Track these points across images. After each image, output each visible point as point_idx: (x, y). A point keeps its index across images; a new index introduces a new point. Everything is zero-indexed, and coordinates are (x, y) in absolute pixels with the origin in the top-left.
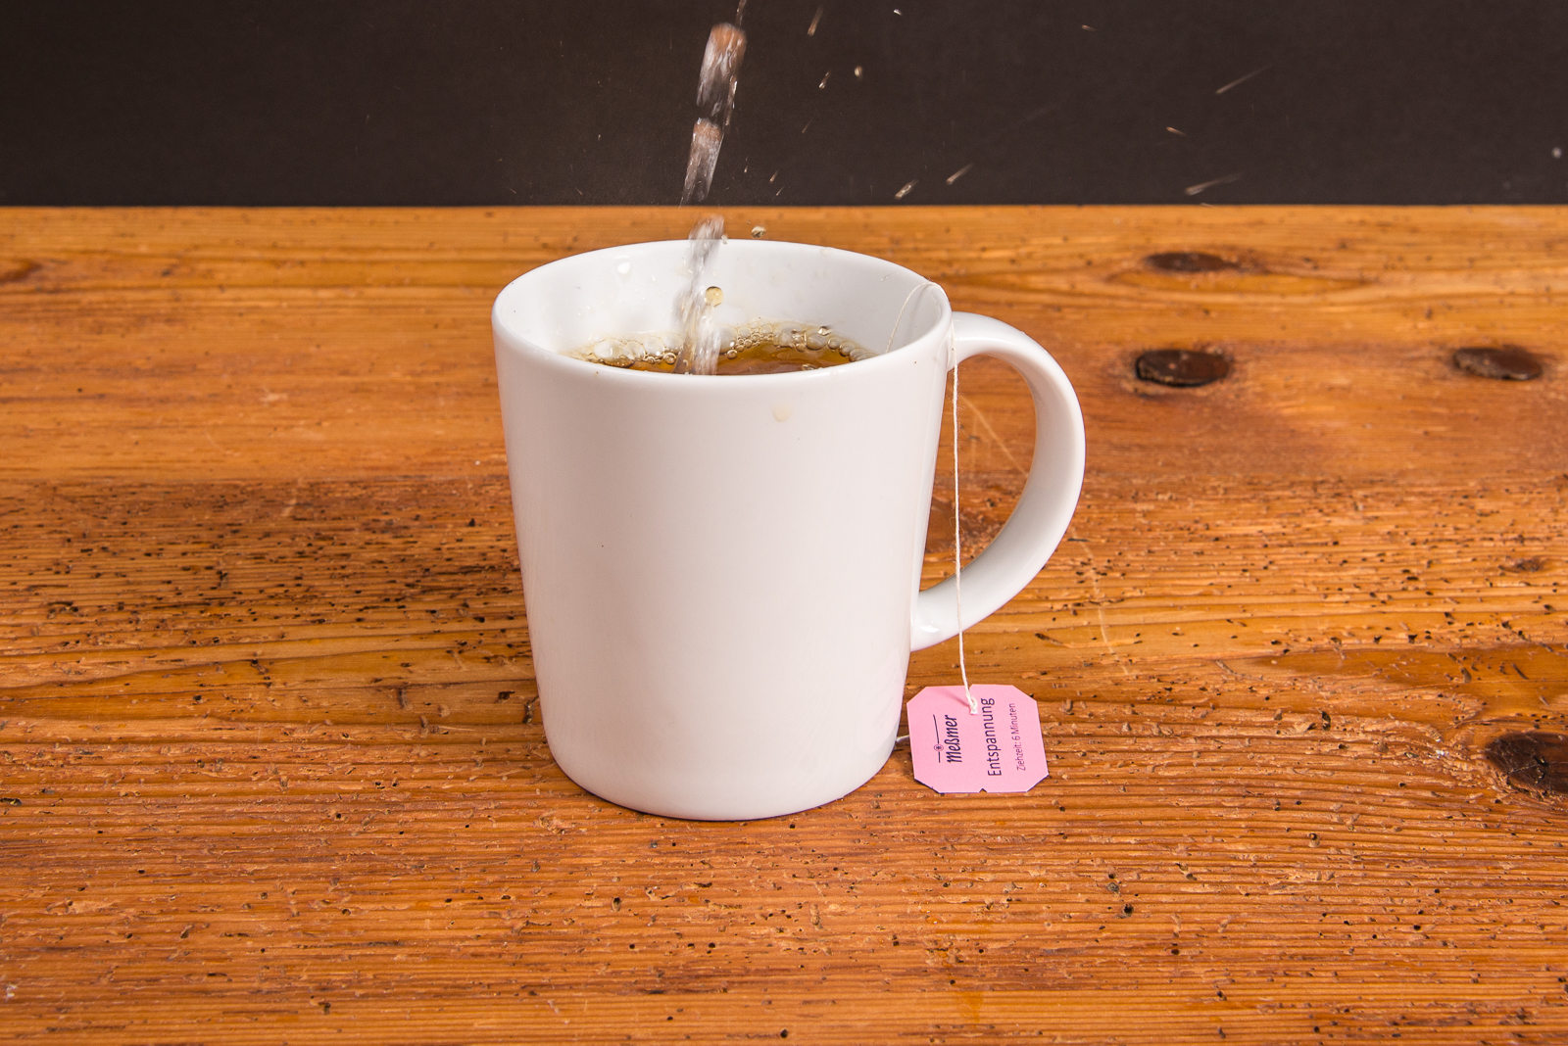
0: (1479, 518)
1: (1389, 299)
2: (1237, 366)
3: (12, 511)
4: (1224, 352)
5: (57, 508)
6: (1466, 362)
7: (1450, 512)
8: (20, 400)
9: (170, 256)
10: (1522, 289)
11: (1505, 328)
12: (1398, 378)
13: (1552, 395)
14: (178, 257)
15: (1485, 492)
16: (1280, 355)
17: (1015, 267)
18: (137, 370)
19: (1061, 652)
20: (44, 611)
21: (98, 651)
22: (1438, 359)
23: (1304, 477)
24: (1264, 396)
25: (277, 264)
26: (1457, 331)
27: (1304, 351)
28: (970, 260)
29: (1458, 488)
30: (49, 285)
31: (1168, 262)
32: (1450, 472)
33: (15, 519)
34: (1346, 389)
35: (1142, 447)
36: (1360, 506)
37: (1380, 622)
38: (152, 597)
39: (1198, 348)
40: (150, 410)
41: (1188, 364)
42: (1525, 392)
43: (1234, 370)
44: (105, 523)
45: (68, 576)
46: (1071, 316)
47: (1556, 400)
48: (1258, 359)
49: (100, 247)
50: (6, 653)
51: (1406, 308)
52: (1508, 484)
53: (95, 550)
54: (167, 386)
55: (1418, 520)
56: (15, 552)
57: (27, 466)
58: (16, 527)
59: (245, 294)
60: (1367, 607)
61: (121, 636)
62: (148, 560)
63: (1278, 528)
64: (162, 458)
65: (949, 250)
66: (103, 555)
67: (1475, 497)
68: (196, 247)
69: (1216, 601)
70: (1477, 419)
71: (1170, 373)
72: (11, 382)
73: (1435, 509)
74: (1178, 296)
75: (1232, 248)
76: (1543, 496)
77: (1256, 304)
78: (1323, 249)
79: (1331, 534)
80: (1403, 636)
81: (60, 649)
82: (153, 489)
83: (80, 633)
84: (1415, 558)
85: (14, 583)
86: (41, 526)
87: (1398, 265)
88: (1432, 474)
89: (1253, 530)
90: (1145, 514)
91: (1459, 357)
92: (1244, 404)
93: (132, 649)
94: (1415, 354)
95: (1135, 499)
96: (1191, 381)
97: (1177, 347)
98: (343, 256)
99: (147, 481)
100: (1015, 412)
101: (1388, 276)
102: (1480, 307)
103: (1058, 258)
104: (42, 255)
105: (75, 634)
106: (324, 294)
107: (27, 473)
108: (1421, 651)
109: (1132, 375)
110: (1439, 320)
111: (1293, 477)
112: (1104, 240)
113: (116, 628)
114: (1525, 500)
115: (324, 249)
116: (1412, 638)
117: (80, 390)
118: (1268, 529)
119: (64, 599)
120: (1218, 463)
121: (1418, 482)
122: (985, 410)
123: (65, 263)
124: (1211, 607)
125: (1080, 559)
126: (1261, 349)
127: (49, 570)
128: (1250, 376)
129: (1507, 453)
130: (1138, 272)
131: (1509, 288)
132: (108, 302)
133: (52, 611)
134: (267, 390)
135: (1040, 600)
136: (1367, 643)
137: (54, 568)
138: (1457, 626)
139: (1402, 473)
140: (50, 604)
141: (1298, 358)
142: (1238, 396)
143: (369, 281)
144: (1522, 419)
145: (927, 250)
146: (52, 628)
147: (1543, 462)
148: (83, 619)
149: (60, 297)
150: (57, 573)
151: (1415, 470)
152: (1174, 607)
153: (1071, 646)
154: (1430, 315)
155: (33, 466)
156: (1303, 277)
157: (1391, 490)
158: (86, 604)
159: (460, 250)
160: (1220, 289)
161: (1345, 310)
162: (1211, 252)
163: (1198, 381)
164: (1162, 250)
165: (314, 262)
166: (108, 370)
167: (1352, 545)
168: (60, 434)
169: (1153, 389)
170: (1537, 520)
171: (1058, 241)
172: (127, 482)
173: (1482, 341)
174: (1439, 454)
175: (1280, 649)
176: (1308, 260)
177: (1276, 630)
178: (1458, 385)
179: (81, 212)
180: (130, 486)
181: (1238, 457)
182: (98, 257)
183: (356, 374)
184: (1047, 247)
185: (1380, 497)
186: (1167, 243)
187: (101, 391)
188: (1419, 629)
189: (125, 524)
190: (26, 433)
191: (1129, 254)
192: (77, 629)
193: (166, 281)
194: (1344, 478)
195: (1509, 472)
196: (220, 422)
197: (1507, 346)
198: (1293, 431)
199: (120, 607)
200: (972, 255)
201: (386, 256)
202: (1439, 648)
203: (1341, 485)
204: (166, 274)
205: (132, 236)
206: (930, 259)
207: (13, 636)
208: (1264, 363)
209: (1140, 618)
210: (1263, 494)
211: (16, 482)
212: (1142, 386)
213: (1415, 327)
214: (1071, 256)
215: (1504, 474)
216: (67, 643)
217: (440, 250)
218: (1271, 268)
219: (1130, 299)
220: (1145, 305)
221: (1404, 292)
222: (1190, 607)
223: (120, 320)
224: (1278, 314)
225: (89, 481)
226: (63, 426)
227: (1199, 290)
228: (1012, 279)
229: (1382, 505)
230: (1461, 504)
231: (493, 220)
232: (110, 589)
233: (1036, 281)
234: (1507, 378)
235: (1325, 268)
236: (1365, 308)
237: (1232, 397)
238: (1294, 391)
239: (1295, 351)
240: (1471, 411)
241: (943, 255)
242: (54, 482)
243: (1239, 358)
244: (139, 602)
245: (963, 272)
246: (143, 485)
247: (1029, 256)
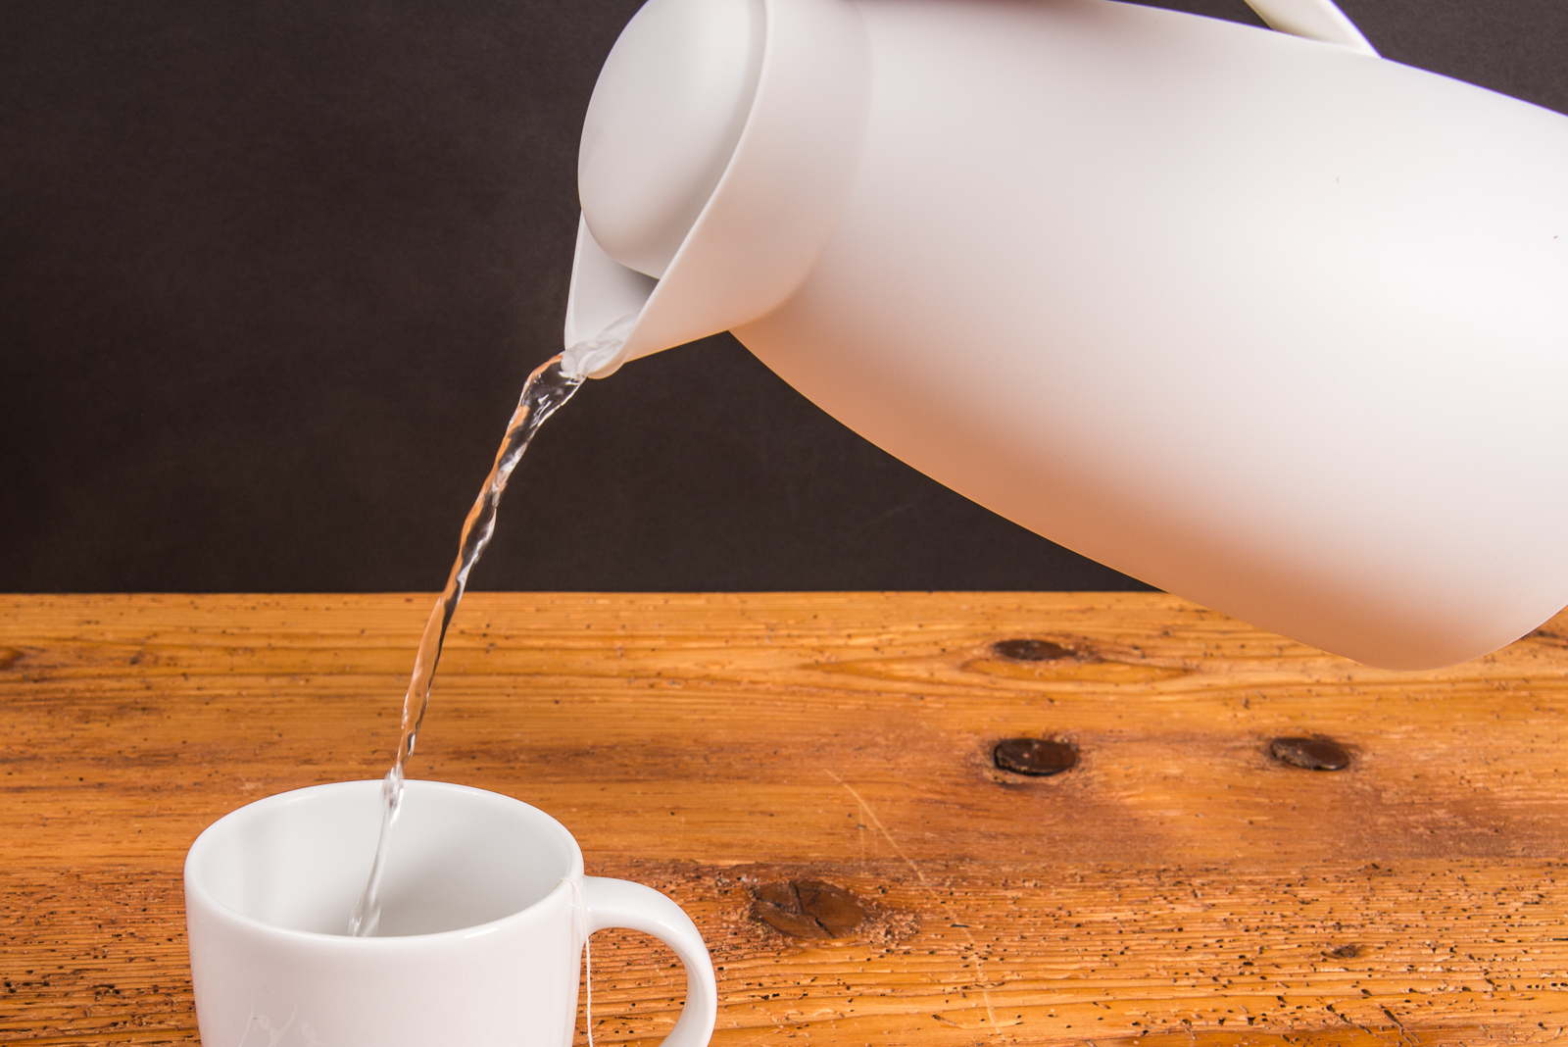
0: (1301, 906)
1: (1210, 688)
2: (1082, 755)
3: (46, 898)
4: (1070, 740)
5: (85, 897)
6: (1282, 752)
7: (1276, 900)
8: (32, 788)
9: (135, 642)
10: (1326, 678)
11: (1314, 718)
12: (1223, 768)
13: (1359, 785)
14: (142, 644)
15: (1305, 881)
16: (1118, 744)
17: (878, 655)
18: (127, 758)
19: (956, 1032)
20: (91, 993)
21: (144, 1031)
22: (1257, 749)
23: (1148, 865)
24: (1108, 785)
25: (232, 651)
26: (1273, 721)
27: (1140, 740)
28: (838, 647)
29: (1282, 877)
30: (34, 673)
31: (1013, 650)
32: (1274, 861)
33: (51, 905)
34: (1179, 779)
35: (1007, 836)
36: (1199, 893)
37: (1223, 1005)
38: (180, 981)
39: (1047, 738)
40: (145, 799)
41: (1039, 753)
42: (1335, 782)
43: (1080, 760)
44: (127, 908)
45: (105, 961)
46: (934, 705)
47: (1363, 790)
48: (1100, 747)
49: (71, 634)
50: (67, 1033)
51: (1224, 697)
52: (1324, 873)
53: (124, 936)
54: (157, 775)
55: (1249, 907)
56: (56, 937)
57: (50, 854)
58: (52, 913)
59: (206, 682)
60: (1211, 990)
61: (161, 1017)
62: (170, 945)
63: (1130, 915)
64: (164, 846)
65: (818, 637)
66: (131, 940)
67: (1297, 885)
68: (155, 635)
69: (1082, 984)
70: (1294, 808)
71: (1024, 762)
72: (21, 772)
73: (1263, 896)
74: (1024, 685)
75: (1068, 636)
76: (1355, 884)
77: (1094, 693)
78: (1149, 637)
79: (1175, 921)
80: (1243, 1018)
81: (112, 1029)
82: (162, 877)
83: (126, 1014)
84: (1248, 944)
85: (61, 967)
86: (73, 912)
87: (1215, 653)
88: (1258, 862)
89: (1109, 917)
90: (1016, 901)
91: (1275, 747)
92: (1092, 794)
93: (173, 1030)
94: (1238, 744)
95: (1005, 886)
96: (1044, 771)
97: (1029, 736)
98: (286, 643)
99: (156, 869)
100: (894, 801)
101: (1208, 664)
102: (1291, 696)
103: (916, 645)
104: (22, 643)
105: (122, 1015)
106: (274, 682)
107: (51, 860)
108: (1259, 1032)
109: (991, 764)
110: (1255, 710)
111: (1139, 866)
112: (954, 627)
113: (155, 1010)
114: (1341, 889)
115: (269, 636)
116: (1251, 1020)
117: (81, 779)
118: (1121, 916)
119: (106, 983)
120: (1073, 852)
121: (1247, 871)
122: (868, 799)
123: (43, 651)
124: (1078, 990)
125: (964, 944)
126: (1102, 739)
127: (88, 954)
128: (1094, 765)
129: (1323, 842)
130: (987, 660)
131: (1316, 677)
132: (89, 690)
133: (98, 993)
134: (243, 779)
135: (933, 983)
136: (1214, 1024)
137: (92, 953)
138: (1289, 1009)
139: (1232, 863)
140: (95, 987)
141: (1134, 747)
142: (1086, 786)
143: (314, 669)
144: (1334, 809)
145: (799, 637)
146: (102, 1009)
147: (1354, 851)
148: (126, 1001)
149: (45, 685)
150: (96, 957)
151: (1244, 859)
152: (1048, 990)
153: (964, 1026)
154: (1247, 705)
155: (55, 854)
156: (1133, 665)
157: (1224, 878)
158: (126, 987)
159: (388, 636)
160: (1061, 678)
161: (1174, 701)
162: (1050, 639)
163: (1051, 770)
164: (1006, 638)
165: (261, 649)
166: (101, 759)
167: (1194, 931)
168: (72, 823)
169: (1011, 778)
170: (1351, 908)
171: (914, 628)
172: (139, 870)
173: (1295, 732)
174: (1263, 843)
175: (1140, 1030)
176: (1136, 648)
177: (1135, 1012)
178: (1275, 775)
179: (49, 598)
180: (142, 874)
181: (1090, 845)
182: (70, 644)
183: (317, 764)
184: (905, 633)
185: (1215, 884)
186: (1011, 630)
187: (100, 781)
188: (1257, 1013)
189: (144, 910)
190: (44, 822)
191: (978, 642)
192: (123, 1011)
193: (135, 670)
194: (1183, 866)
195: (1324, 861)
196: (209, 811)
197: (1315, 735)
198: (1135, 820)
199: (156, 989)
200: (840, 642)
201: (325, 644)
202: (1274, 1030)
203: (1181, 873)
204: (134, 662)
205: (97, 623)
206: (802, 646)
207: (69, 1017)
208: (1106, 752)
209: (1019, 1000)
210: (1115, 882)
211: (43, 870)
212: (1000, 774)
213: (1235, 716)
214: (927, 643)
215: (1321, 863)
216: (115, 1024)
217: (373, 637)
218: (1104, 656)
219: (984, 687)
220: (997, 694)
221: (1222, 681)
222: (1062, 990)
223: (103, 708)
224: (1113, 702)
225: (107, 868)
226: (73, 815)
227: (1043, 679)
228: (878, 667)
229: (1218, 893)
230: (1285, 892)
231: (413, 606)
232: (144, 973)
233: (899, 669)
234: (1318, 768)
235: (1152, 656)
236: (1189, 697)
237: (1080, 786)
238: (1134, 781)
239: (1132, 740)
240: (1288, 801)
241: (814, 642)
242: (75, 870)
243: (1083, 748)
244: (170, 985)
245: (833, 659)
246: (154, 873)
247: (890, 643)
